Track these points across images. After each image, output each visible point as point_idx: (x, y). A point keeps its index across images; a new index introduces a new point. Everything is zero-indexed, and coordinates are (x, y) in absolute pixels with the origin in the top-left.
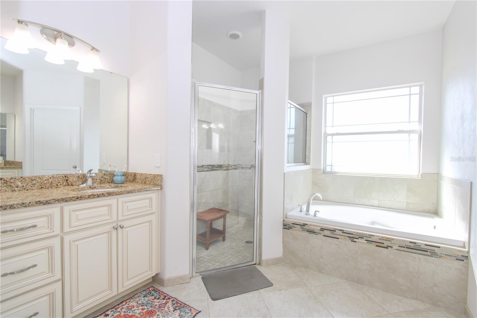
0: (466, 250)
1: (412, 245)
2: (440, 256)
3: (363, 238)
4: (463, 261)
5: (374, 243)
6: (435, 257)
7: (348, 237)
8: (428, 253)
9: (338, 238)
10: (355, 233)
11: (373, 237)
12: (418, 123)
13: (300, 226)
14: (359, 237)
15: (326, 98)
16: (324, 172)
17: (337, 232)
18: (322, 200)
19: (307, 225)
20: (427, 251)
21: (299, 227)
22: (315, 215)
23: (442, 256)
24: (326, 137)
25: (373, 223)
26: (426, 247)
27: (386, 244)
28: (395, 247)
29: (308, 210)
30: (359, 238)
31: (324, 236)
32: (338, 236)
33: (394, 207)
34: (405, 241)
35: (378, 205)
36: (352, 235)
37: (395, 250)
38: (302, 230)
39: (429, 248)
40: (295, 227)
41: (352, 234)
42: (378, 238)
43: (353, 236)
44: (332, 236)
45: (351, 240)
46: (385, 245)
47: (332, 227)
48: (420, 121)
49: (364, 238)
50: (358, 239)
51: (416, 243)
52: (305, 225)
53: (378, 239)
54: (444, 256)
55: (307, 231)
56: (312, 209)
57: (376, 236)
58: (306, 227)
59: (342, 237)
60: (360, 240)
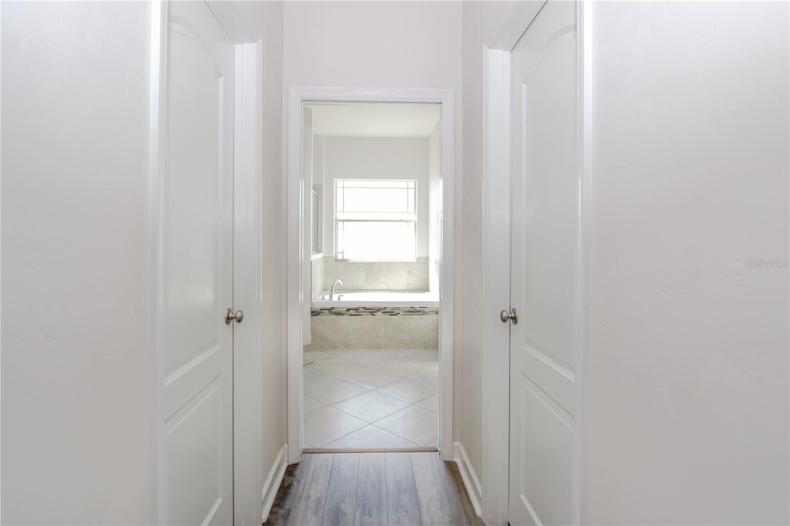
1: (412, 309)
2: (428, 313)
5: (388, 313)
6: (425, 315)
7: (369, 312)
8: (421, 313)
10: (374, 308)
11: (387, 309)
12: (413, 214)
13: (327, 310)
14: (377, 311)
15: (336, 181)
16: (337, 260)
17: (361, 310)
19: (334, 308)
22: (339, 301)
24: (337, 223)
26: (420, 309)
27: (396, 312)
28: (402, 313)
29: (331, 297)
31: (349, 315)
32: (361, 314)
34: (407, 307)
35: (385, 289)
37: (402, 316)
38: (330, 314)
39: (421, 309)
40: (323, 313)
41: (372, 309)
43: (373, 311)
44: (356, 314)
45: (371, 315)
47: (356, 307)
48: (415, 212)
49: (381, 310)
51: (414, 307)
52: (332, 308)
53: (390, 310)
54: (430, 313)
55: (335, 314)
56: (335, 297)
57: (390, 307)
58: (334, 310)
59: (365, 313)
60: (378, 313)
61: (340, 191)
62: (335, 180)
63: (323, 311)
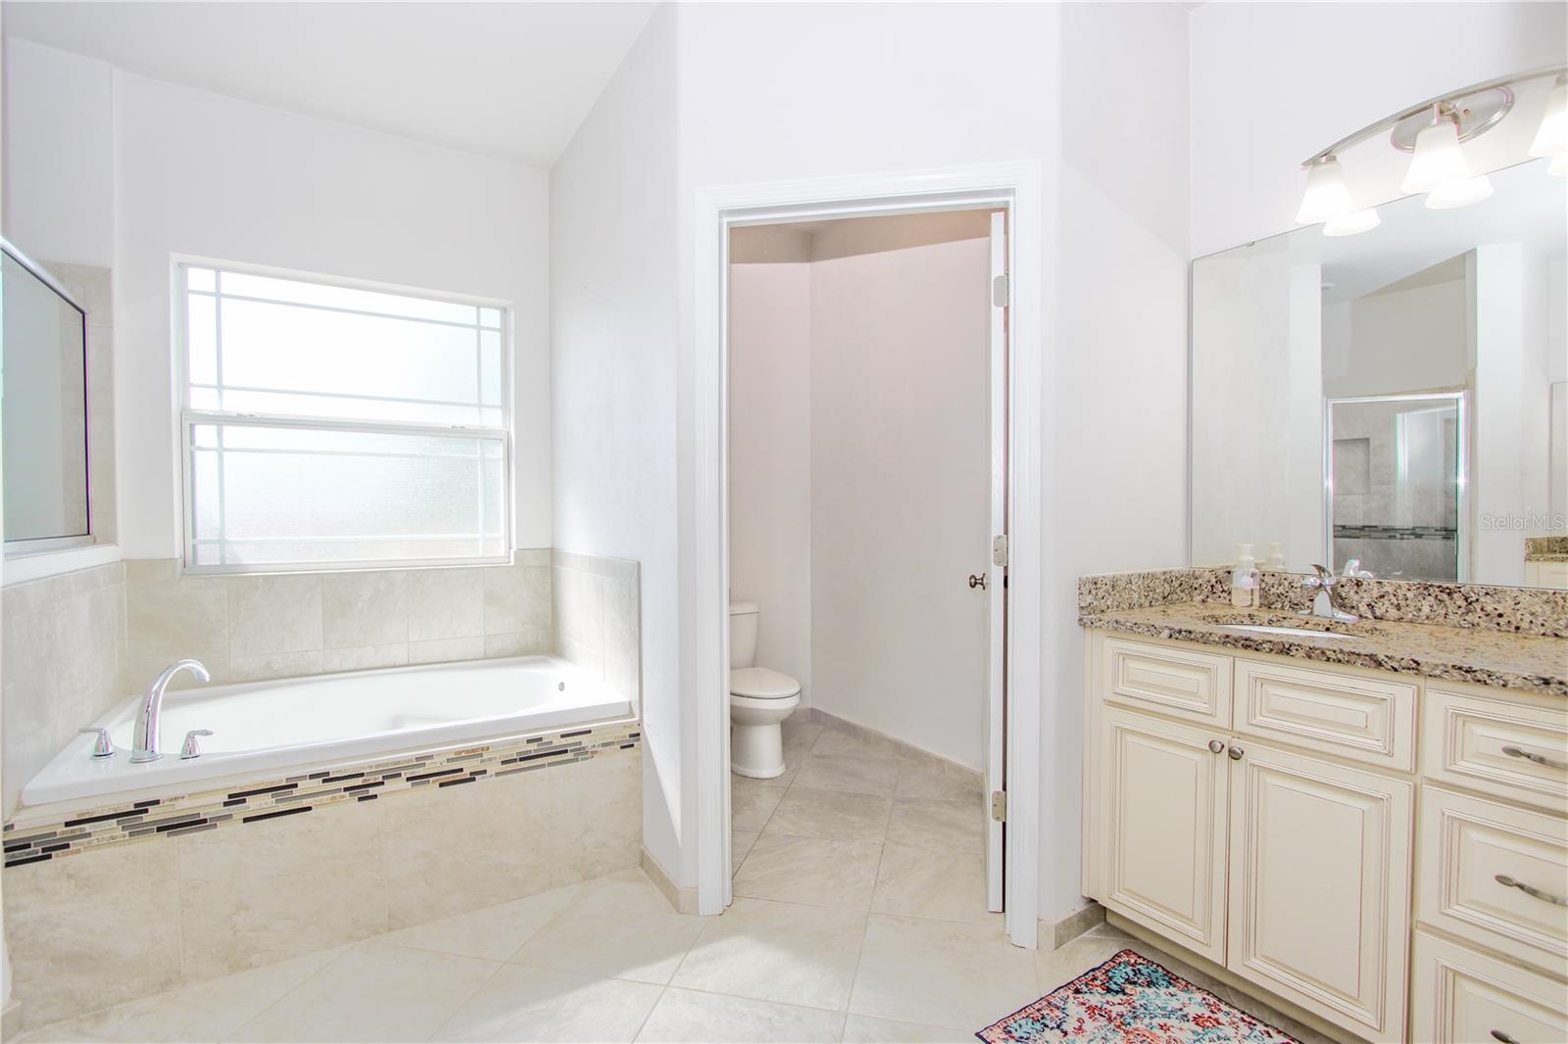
0: (636, 719)
1: (533, 747)
2: (593, 753)
3: (400, 775)
4: (632, 746)
5: (434, 778)
6: (582, 759)
7: (346, 789)
8: (569, 756)
9: (310, 809)
10: (371, 767)
11: (430, 761)
12: (499, 412)
13: (115, 821)
14: (384, 777)
15: (184, 267)
17: (305, 786)
18: (214, 683)
19: (156, 803)
20: (566, 751)
21: (115, 825)
22: (189, 753)
23: (596, 752)
24: (192, 426)
25: (397, 721)
26: (564, 741)
27: (469, 767)
28: (493, 768)
29: (145, 741)
30: (385, 781)
31: (246, 820)
32: (305, 803)
33: (452, 657)
34: (515, 743)
36: (361, 779)
37: (494, 778)
38: (131, 834)
39: (570, 740)
40: (89, 835)
41: (362, 775)
42: (445, 759)
43: (363, 781)
44: (282, 807)
45: (356, 798)
46: (466, 774)
47: (279, 777)
48: (506, 406)
49: (403, 773)
50: (382, 783)
51: (541, 739)
52: (142, 808)
53: (445, 763)
54: (600, 748)
55: (159, 830)
56: (171, 730)
57: (439, 754)
58: (154, 814)
59: (325, 798)
60: (390, 785)
61: (200, 311)
62: (175, 257)
63: (88, 827)
